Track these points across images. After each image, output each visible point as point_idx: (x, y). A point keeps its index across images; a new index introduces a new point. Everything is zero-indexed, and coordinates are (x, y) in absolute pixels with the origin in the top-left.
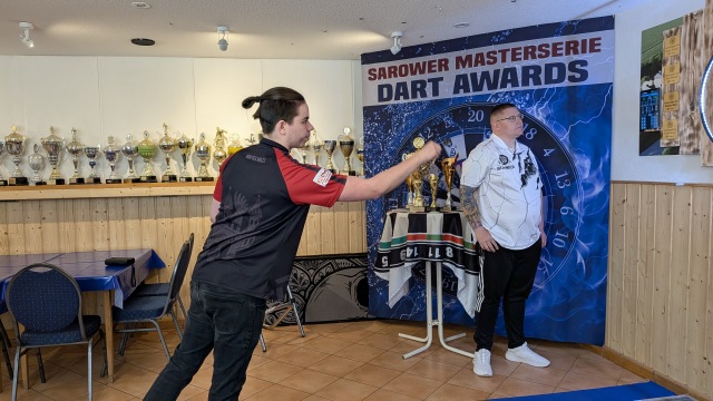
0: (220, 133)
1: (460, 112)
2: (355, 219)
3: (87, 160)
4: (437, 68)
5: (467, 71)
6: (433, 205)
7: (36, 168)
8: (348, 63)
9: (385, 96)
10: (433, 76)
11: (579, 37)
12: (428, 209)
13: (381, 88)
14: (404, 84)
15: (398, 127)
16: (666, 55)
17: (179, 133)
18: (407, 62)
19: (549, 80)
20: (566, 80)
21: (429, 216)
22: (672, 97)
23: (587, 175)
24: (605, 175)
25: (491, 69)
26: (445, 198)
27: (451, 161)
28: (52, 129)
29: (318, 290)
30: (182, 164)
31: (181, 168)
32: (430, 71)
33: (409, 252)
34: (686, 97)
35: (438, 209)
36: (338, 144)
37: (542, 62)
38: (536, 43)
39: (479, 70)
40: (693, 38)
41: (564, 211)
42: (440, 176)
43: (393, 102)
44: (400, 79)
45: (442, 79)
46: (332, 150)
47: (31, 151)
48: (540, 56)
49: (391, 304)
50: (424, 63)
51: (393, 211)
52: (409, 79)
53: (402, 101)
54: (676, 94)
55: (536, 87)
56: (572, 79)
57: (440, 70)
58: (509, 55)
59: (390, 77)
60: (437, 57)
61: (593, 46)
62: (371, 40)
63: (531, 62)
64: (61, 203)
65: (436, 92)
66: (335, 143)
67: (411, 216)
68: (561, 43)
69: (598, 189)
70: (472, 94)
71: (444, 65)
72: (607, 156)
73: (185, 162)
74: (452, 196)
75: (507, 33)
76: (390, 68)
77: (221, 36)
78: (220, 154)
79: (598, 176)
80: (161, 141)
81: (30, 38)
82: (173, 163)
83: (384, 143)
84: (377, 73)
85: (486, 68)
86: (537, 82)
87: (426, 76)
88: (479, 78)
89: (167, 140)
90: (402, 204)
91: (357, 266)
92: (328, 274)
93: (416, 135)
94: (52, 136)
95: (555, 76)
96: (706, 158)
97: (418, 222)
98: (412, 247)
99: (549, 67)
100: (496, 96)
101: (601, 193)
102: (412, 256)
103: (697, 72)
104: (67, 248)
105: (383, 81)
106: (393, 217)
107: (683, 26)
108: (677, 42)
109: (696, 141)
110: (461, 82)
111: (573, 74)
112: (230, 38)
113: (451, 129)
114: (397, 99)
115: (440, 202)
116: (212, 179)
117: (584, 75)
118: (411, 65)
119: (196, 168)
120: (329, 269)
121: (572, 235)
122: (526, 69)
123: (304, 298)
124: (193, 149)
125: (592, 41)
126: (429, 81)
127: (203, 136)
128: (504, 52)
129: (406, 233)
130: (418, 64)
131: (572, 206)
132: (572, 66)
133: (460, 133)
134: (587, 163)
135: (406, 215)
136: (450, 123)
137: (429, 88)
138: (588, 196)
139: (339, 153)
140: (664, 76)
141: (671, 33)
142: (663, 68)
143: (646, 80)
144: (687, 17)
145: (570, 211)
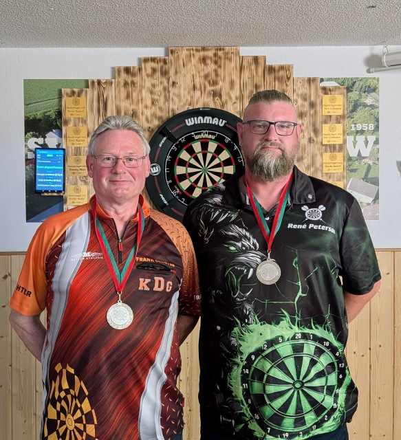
22: (78, 161)
54: (84, 158)
107: (89, 90)
108: (82, 105)
140: (66, 137)
141: (73, 93)
142: (64, 129)
143: (34, 136)
144: (93, 82)
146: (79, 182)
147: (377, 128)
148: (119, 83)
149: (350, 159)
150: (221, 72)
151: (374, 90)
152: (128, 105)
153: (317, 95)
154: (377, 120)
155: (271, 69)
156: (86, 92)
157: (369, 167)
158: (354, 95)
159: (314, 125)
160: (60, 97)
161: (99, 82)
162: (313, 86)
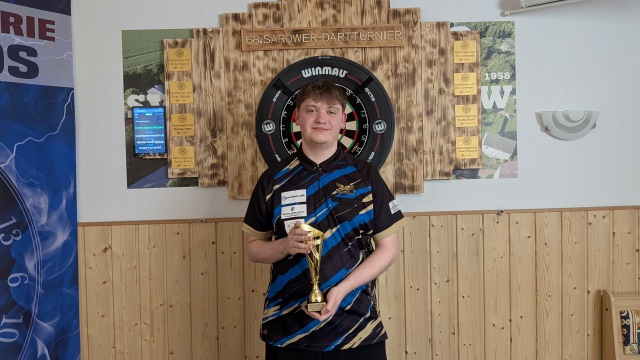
11: (22, 11)
20: (6, 71)
22: (183, 119)
23: (44, 220)
24: (70, 216)
34: (203, 122)
41: (14, 280)
54: (190, 116)
61: (45, 31)
69: (61, 238)
72: (71, 191)
79: (61, 219)
96: (236, 190)
107: (194, 41)
108: (186, 56)
109: (221, 171)
111: (15, 64)
117: (33, 71)
121: (28, 316)
131: (25, 270)
134: (44, 201)
140: (169, 93)
141: (176, 44)
142: (166, 84)
143: (133, 93)
144: (198, 31)
145: (23, 278)
146: (185, 143)
147: (513, 77)
148: (227, 32)
149: (484, 111)
150: (341, 17)
151: (510, 35)
152: (237, 56)
153: (447, 42)
154: (513, 68)
155: (396, 14)
156: (191, 42)
157: (506, 120)
158: (488, 41)
159: (445, 74)
160: (162, 48)
161: (205, 31)
162: (443, 32)
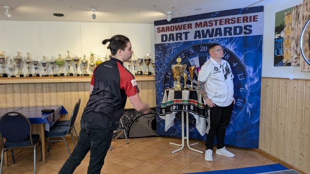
0: (92, 55)
1: (197, 47)
2: (151, 93)
3: (34, 67)
4: (187, 28)
5: (200, 29)
6: (185, 87)
7: (11, 69)
8: (148, 25)
9: (164, 39)
10: (185, 31)
11: (248, 15)
12: (183, 89)
13: (162, 36)
14: (173, 35)
15: (170, 53)
16: (286, 23)
17: (74, 55)
18: (174, 25)
19: (235, 33)
20: (243, 33)
21: (183, 92)
22: (288, 41)
23: (251, 75)
24: (259, 75)
25: (210, 28)
26: (190, 84)
27: (193, 68)
28: (18, 53)
29: (135, 123)
30: (76, 69)
31: (75, 70)
32: (184, 29)
33: (174, 107)
34: (294, 41)
35: (187, 89)
36: (144, 60)
37: (232, 26)
38: (230, 17)
39: (205, 29)
40: (297, 16)
41: (242, 90)
42: (188, 74)
43: (168, 42)
44: (171, 32)
45: (189, 32)
46: (141, 63)
47: (9, 62)
48: (232, 23)
49: (166, 130)
50: (181, 25)
51: (168, 90)
52: (175, 32)
53: (171, 42)
54: (290, 40)
55: (230, 36)
56: (245, 33)
57: (188, 28)
58: (218, 22)
59: (166, 31)
60: (187, 23)
61: (255, 19)
62: (159, 15)
63: (228, 26)
64: (22, 85)
65: (186, 38)
66: (142, 60)
67: (175, 92)
68: (241, 17)
69: (256, 81)
70: (202, 39)
71: (190, 26)
72: (260, 67)
73: (77, 67)
74: (193, 83)
75: (218, 13)
76: (166, 27)
77: (93, 13)
78: (92, 64)
79: (256, 75)
80: (66, 58)
81: (9, 13)
82: (71, 68)
83: (164, 60)
84: (161, 29)
85: (209, 28)
86: (230, 34)
87: (182, 31)
88: (205, 32)
89: (69, 57)
90: (171, 86)
91: (152, 113)
92: (139, 117)
93: (177, 57)
94: (18, 56)
95: (238, 32)
96: (303, 68)
97: (178, 95)
98: (176, 105)
99: (235, 28)
100: (213, 40)
101: (257, 82)
102: (176, 109)
103: (299, 31)
104: (25, 105)
105: (163, 33)
106: (168, 92)
107: (293, 11)
108: (291, 18)
109: (298, 60)
110: (197, 34)
111: (245, 31)
112: (97, 13)
113: (193, 54)
114: (170, 40)
115: (188, 86)
116: (88, 75)
117: (251, 31)
118: (176, 26)
119: (82, 70)
120: (139, 115)
121: (245, 100)
122: (225, 29)
123: (128, 127)
124: (80, 62)
125: (254, 16)
126: (184, 33)
127: (85, 56)
128: (216, 21)
129: (173, 99)
130: (179, 26)
131: (245, 88)
132: (245, 27)
133: (197, 56)
134: (251, 69)
135: (173, 91)
136: (192, 51)
137: (183, 36)
138: (252, 84)
139: (144, 64)
140: (285, 32)
141: (288, 14)
142: (284, 29)
143: (277, 34)
144: (295, 7)
145: (244, 90)
146: (288, 50)
152: (307, 13)
